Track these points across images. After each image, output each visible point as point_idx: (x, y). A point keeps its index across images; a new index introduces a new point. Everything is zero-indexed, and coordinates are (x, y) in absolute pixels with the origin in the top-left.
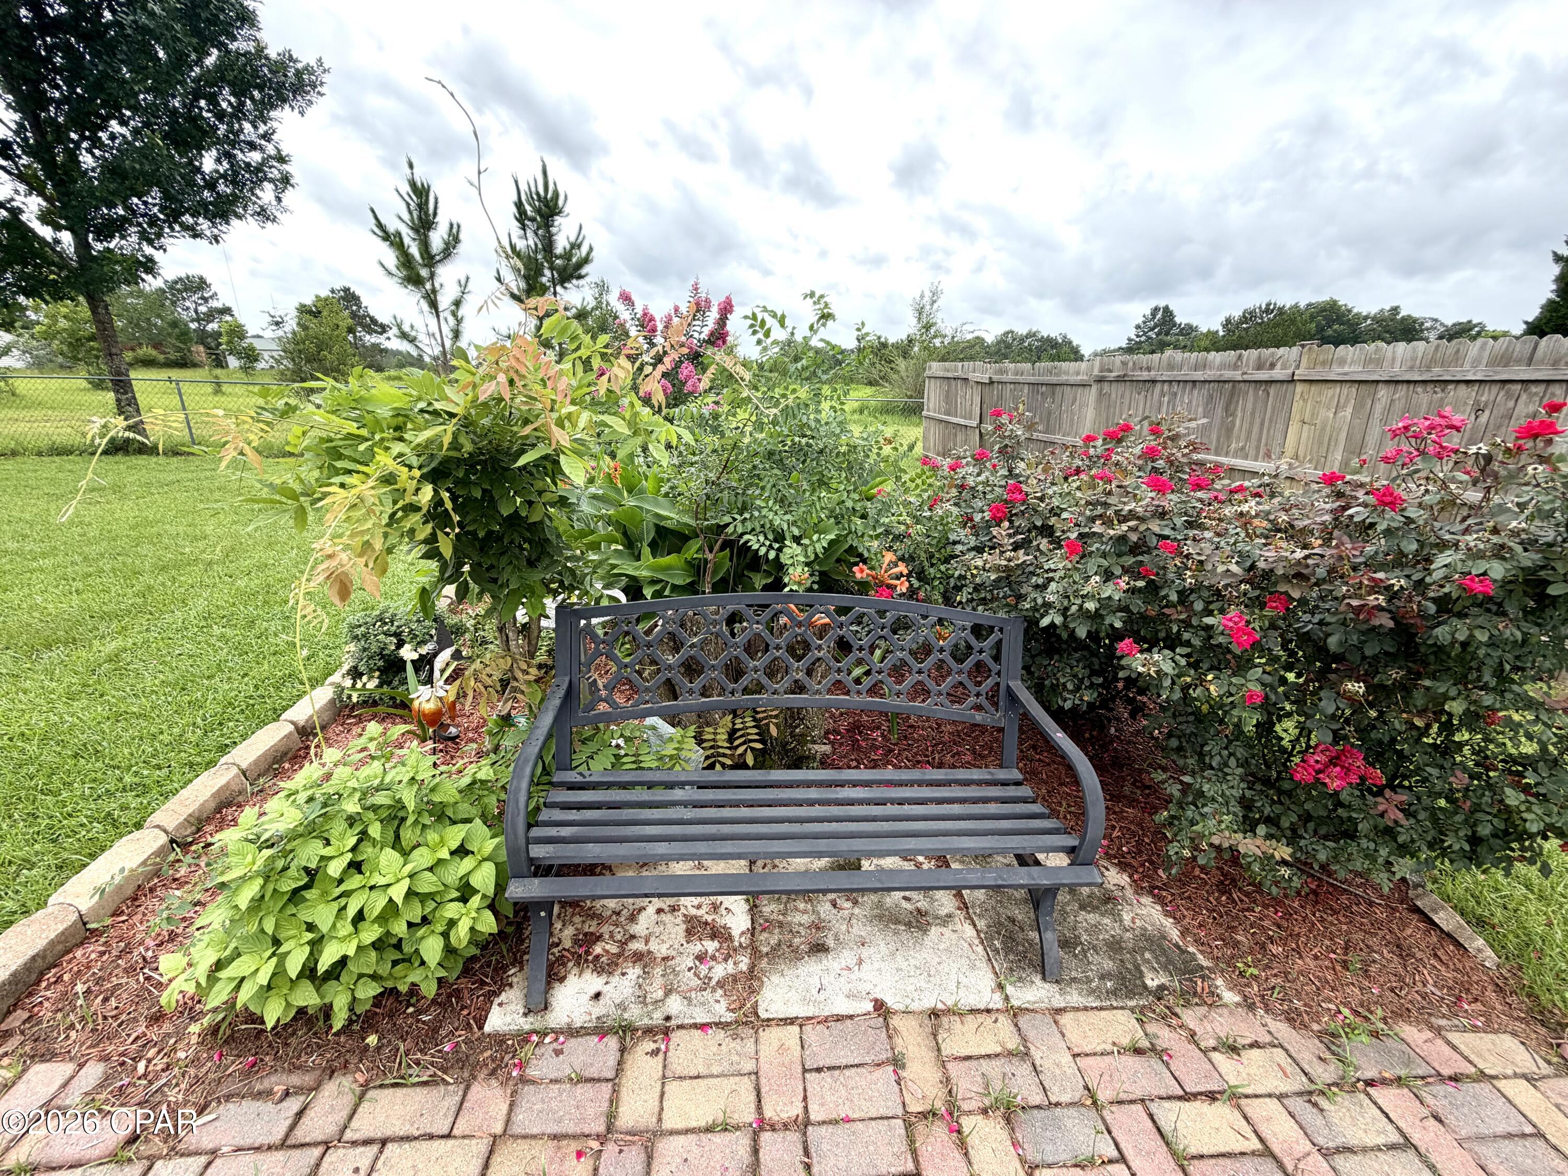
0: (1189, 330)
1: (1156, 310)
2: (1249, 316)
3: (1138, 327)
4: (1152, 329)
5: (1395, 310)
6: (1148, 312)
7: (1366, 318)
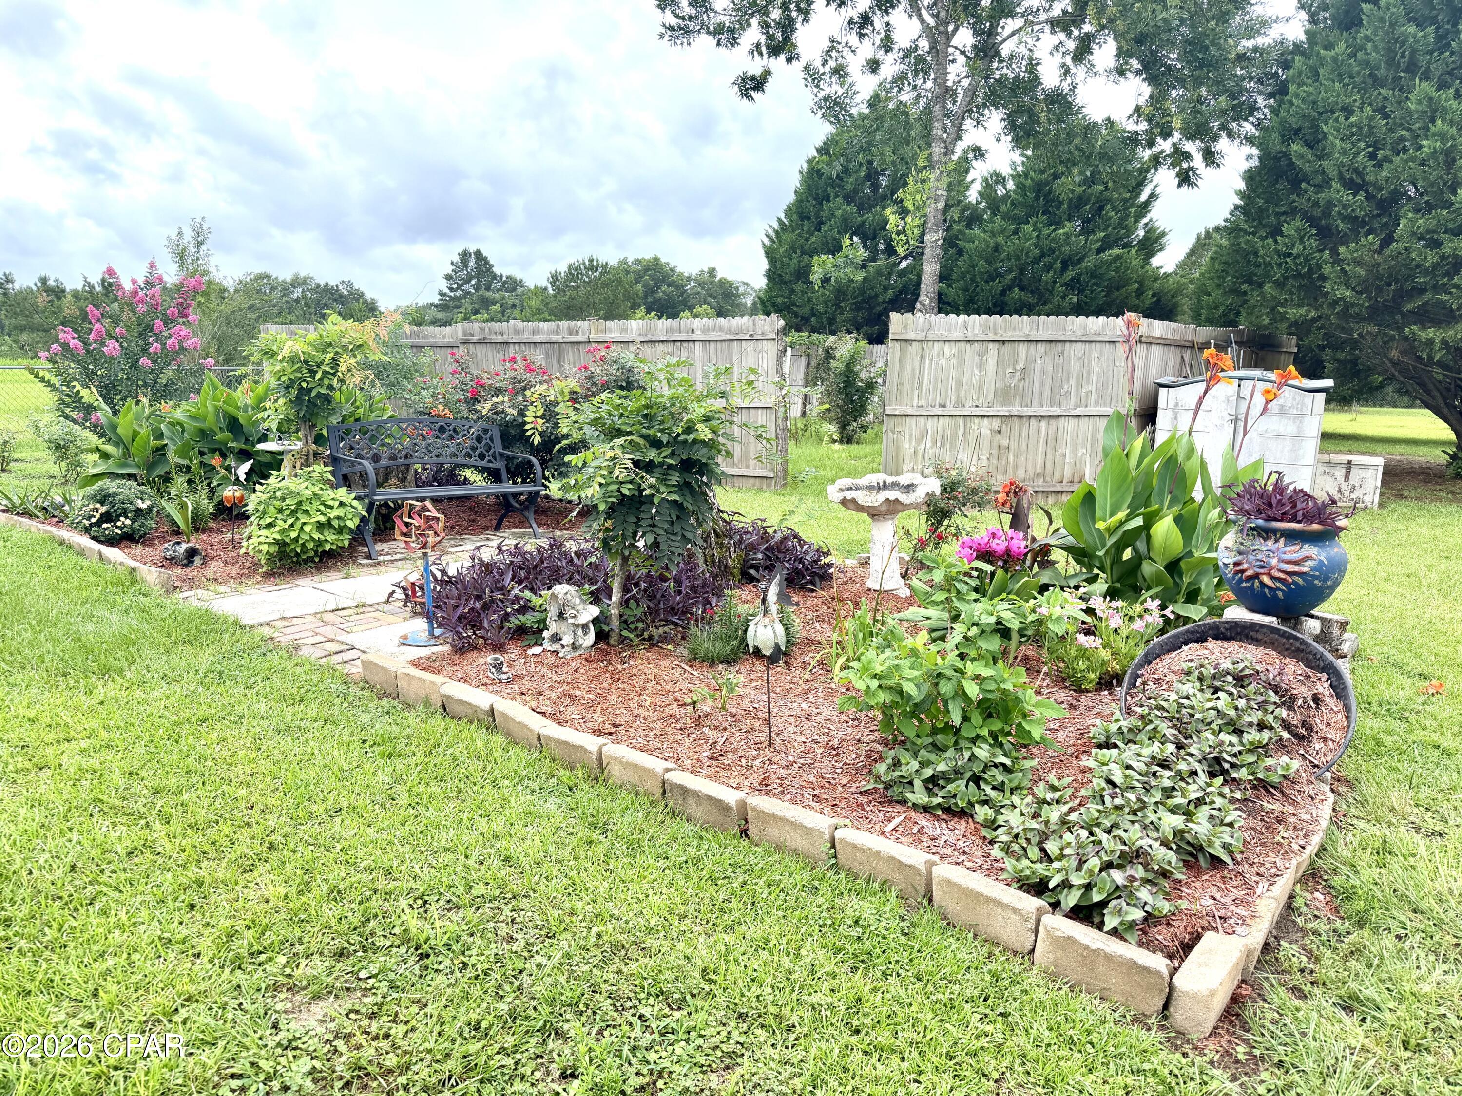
0: (512, 285)
1: (465, 256)
2: (574, 272)
3: (448, 277)
4: (468, 282)
5: (712, 272)
6: (457, 259)
7: (689, 279)
